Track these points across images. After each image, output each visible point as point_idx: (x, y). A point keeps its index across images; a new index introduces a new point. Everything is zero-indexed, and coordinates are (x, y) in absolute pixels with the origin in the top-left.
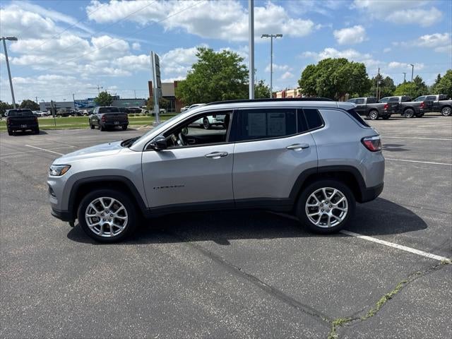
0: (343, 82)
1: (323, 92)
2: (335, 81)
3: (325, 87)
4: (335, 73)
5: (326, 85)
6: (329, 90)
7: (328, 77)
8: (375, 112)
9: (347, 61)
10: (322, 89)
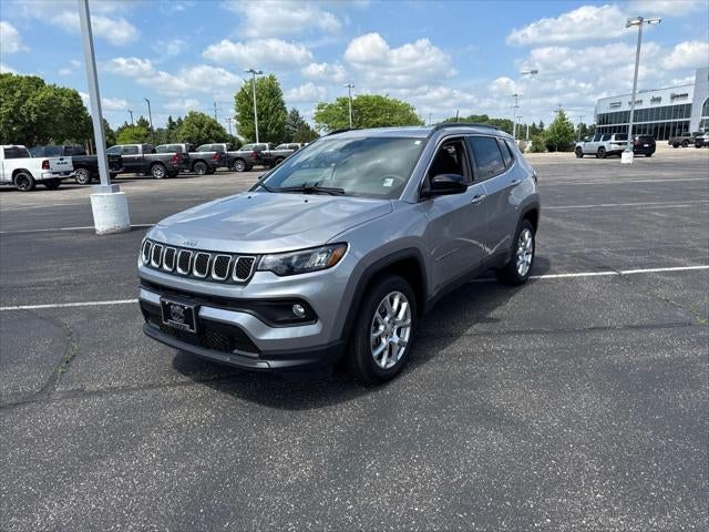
0: (48, 119)
1: (11, 133)
2: (33, 117)
3: (14, 124)
4: (29, 102)
5: (16, 122)
6: (23, 130)
7: (16, 108)
8: (158, 166)
9: (43, 81)
10: (10, 129)
